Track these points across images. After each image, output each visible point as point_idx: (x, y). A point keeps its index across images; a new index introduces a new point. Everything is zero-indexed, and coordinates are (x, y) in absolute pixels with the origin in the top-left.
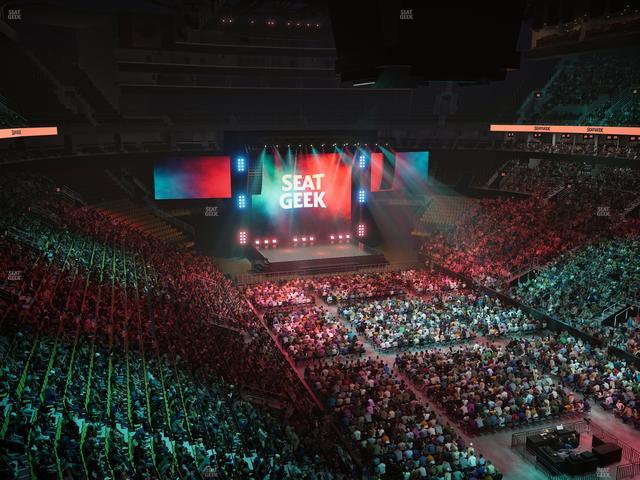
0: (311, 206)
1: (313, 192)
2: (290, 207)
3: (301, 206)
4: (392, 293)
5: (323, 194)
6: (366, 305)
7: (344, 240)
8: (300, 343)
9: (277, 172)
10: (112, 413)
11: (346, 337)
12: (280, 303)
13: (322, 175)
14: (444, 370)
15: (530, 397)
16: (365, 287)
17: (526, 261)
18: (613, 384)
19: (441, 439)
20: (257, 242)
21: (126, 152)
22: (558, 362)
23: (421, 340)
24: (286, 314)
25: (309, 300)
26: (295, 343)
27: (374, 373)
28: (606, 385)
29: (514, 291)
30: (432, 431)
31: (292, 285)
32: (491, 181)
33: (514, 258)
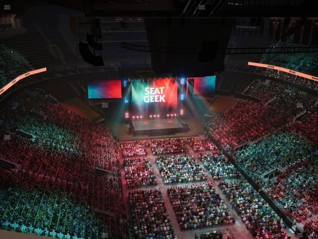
0: (158, 101)
1: (159, 95)
2: (148, 102)
3: (154, 101)
4: (182, 151)
5: (164, 96)
6: (167, 158)
7: (174, 117)
8: (132, 179)
9: (143, 86)
10: (36, 223)
11: (152, 176)
12: (132, 155)
13: (164, 88)
14: (184, 197)
15: (212, 215)
16: (172, 147)
17: (245, 139)
18: (251, 211)
19: (167, 233)
20: (134, 117)
21: (79, 73)
22: (234, 197)
23: (182, 180)
24: (132, 161)
25: (145, 153)
26: (130, 178)
27: (155, 196)
28: (248, 211)
29: (235, 154)
30: (165, 228)
31: (141, 144)
32: (246, 89)
33: (241, 136)
